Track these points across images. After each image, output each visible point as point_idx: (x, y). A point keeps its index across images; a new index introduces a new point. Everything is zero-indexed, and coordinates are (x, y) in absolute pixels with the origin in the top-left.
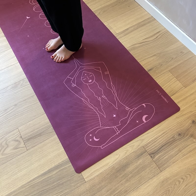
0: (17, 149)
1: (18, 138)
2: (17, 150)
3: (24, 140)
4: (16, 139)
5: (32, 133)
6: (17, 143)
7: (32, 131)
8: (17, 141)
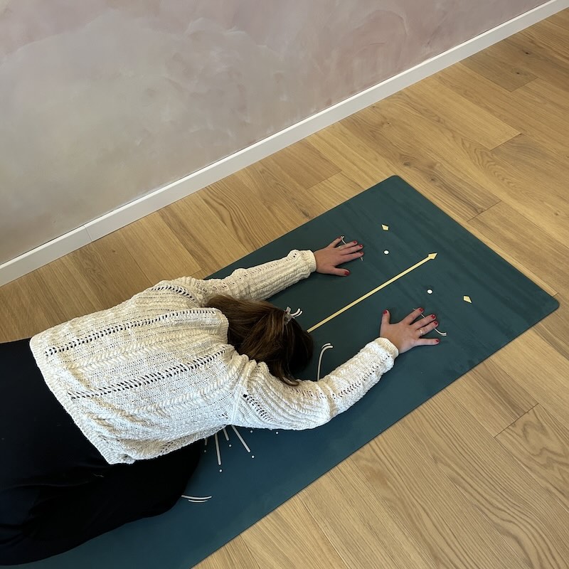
0: (542, 426)
1: (519, 430)
2: (545, 425)
3: (518, 417)
4: (522, 434)
5: (496, 403)
6: (529, 430)
7: (493, 404)
8: (524, 430)
